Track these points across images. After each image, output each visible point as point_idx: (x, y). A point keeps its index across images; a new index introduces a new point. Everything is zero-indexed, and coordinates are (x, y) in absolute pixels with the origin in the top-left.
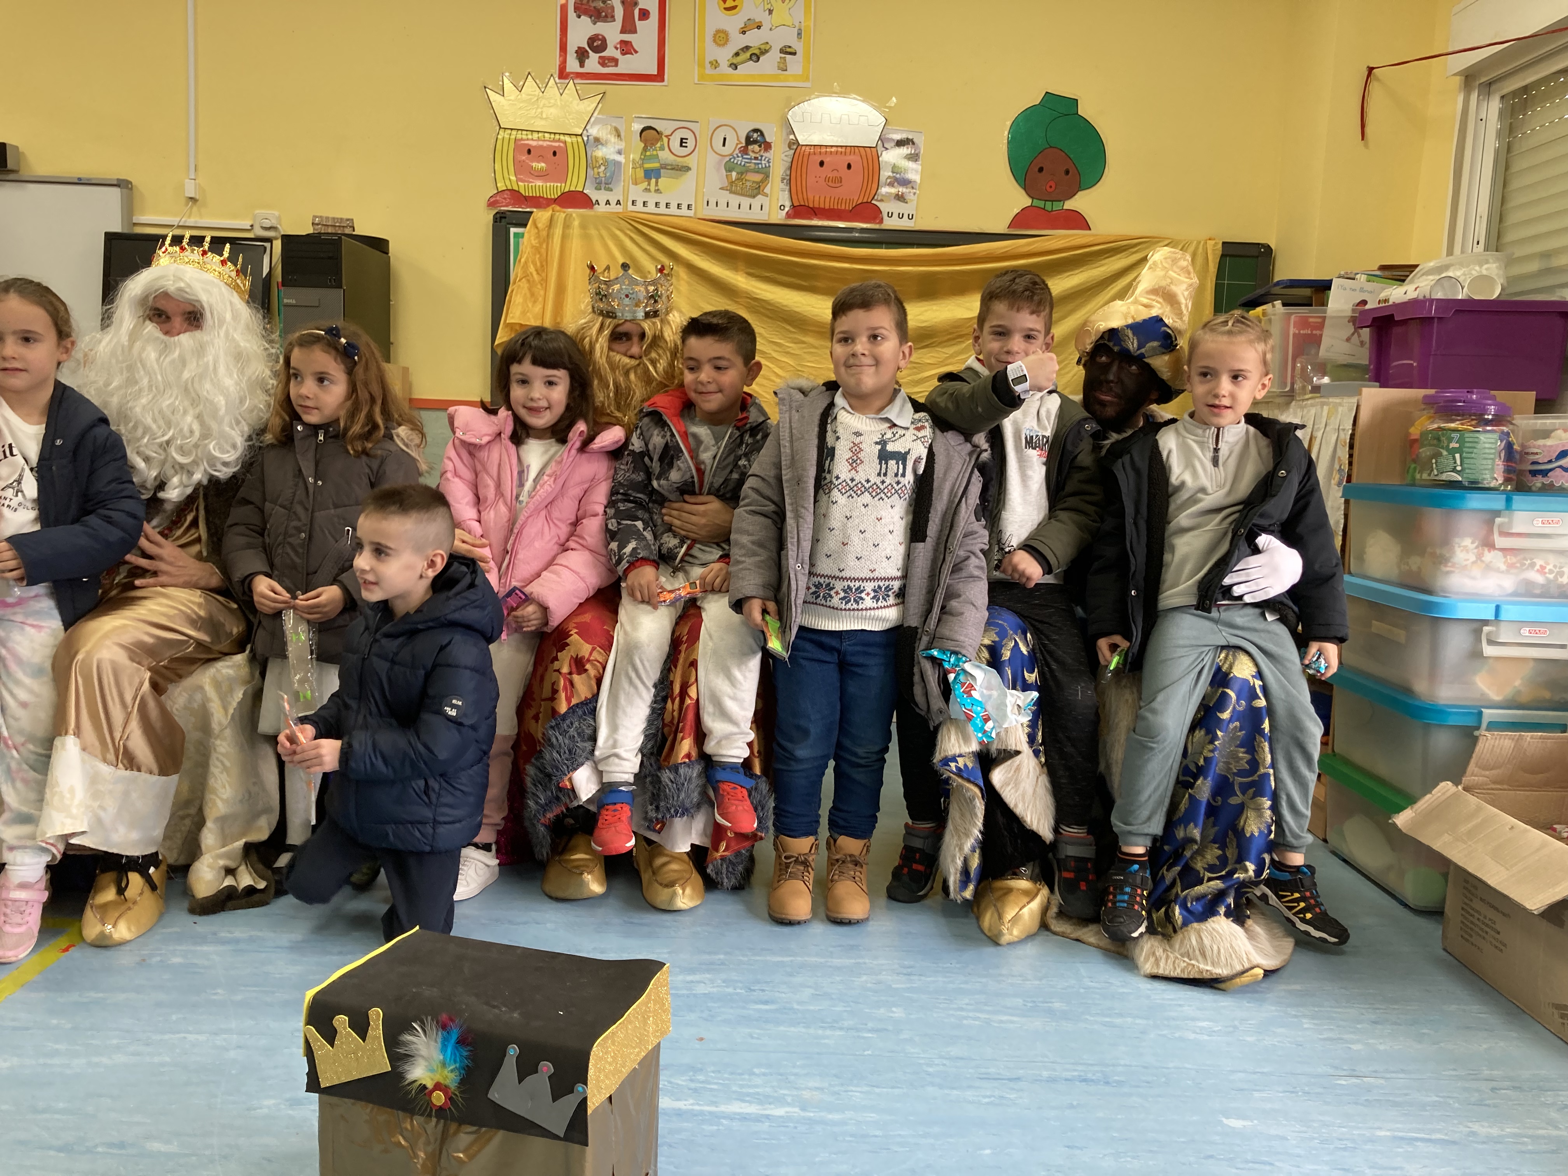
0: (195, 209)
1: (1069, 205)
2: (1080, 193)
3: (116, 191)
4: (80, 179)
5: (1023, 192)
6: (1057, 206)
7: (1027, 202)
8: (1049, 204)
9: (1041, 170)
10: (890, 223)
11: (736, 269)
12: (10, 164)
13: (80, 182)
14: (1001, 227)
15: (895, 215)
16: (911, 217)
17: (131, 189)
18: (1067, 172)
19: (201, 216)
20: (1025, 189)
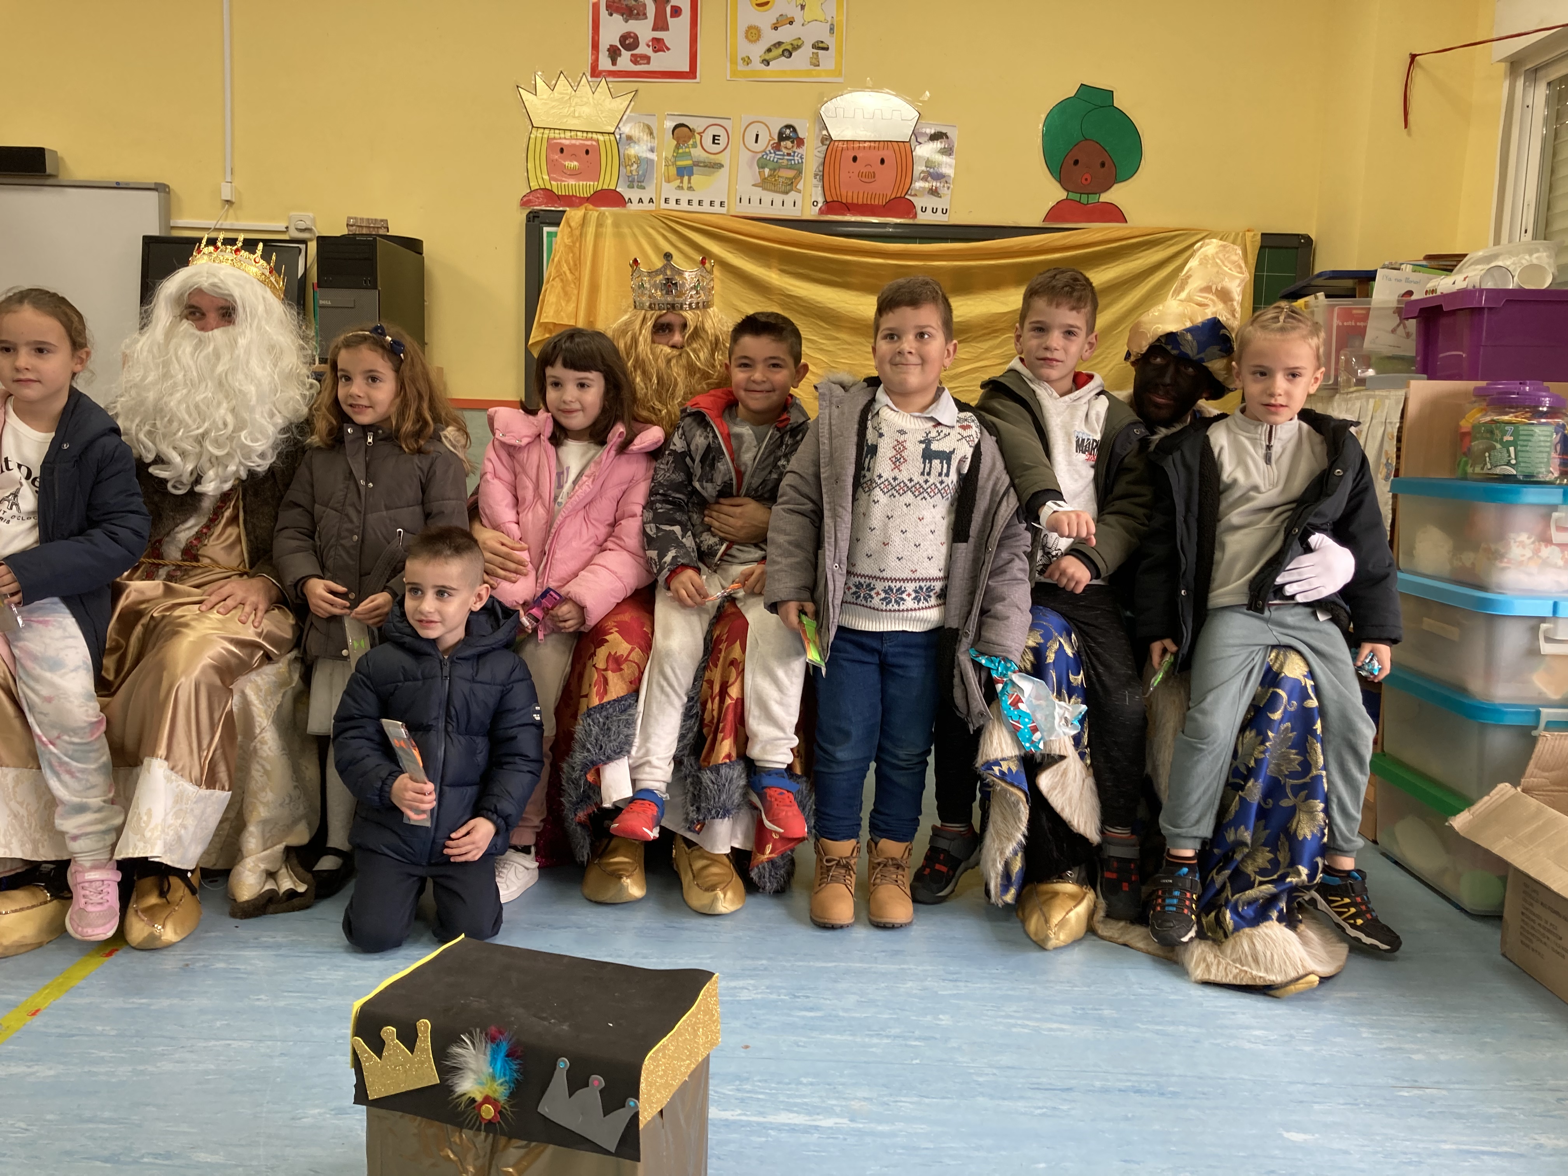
0: (231, 211)
1: (1105, 197)
2: (1116, 186)
3: (154, 194)
4: (118, 183)
5: (1058, 185)
6: (1093, 199)
7: (1062, 195)
8: (1084, 197)
9: (1076, 162)
10: (924, 218)
11: (769, 266)
12: (49, 170)
13: (118, 187)
15: (929, 210)
16: (945, 212)
17: (169, 193)
18: (1103, 165)
19: (237, 219)
20: (1060, 182)
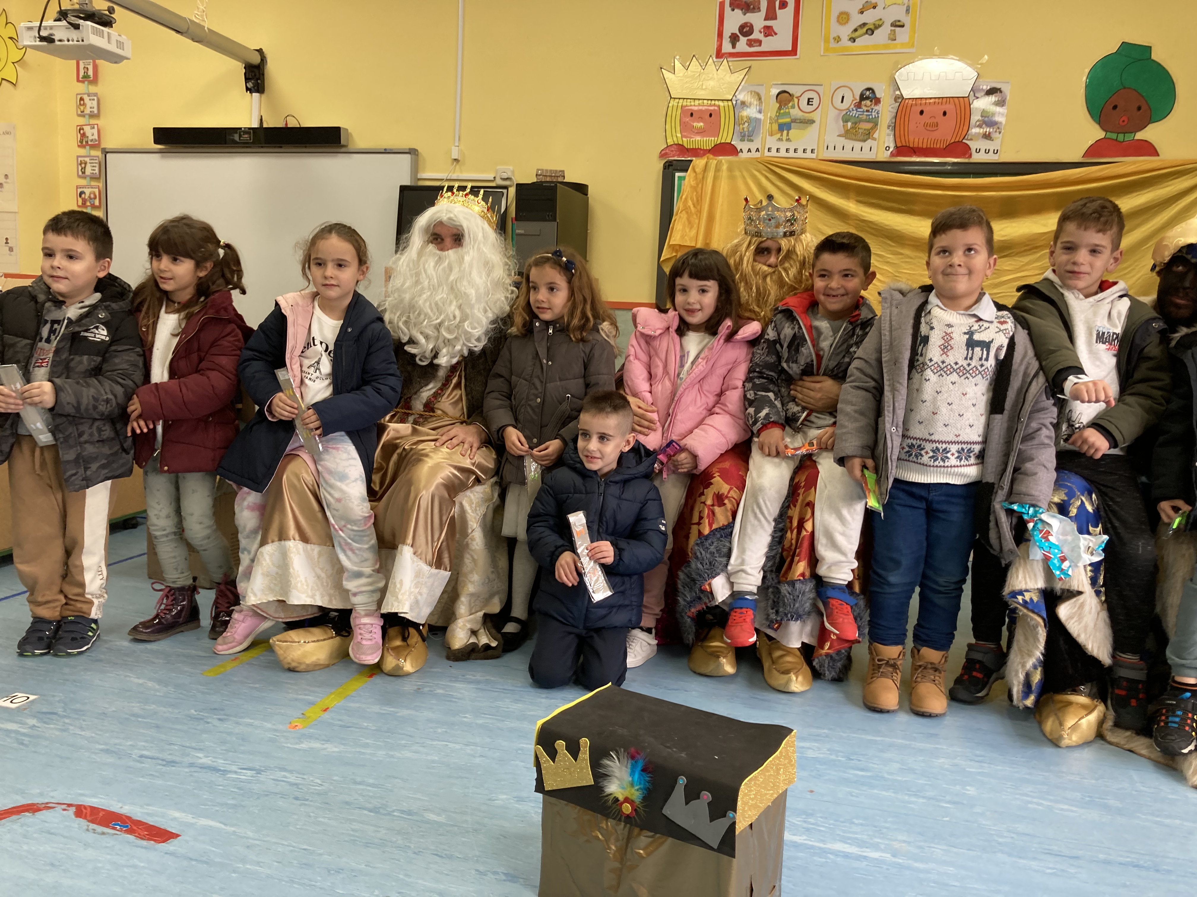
0: (458, 167)
1: (1139, 136)
2: (1150, 125)
3: (408, 156)
4: (385, 149)
5: (1097, 127)
6: (1129, 137)
7: (1101, 134)
8: (1121, 136)
9: (1115, 107)
10: (977, 158)
11: (848, 198)
12: (343, 142)
13: (386, 152)
14: (1077, 157)
15: (983, 151)
16: (996, 152)
17: (417, 155)
18: (1139, 108)
19: (461, 172)
20: (1099, 124)
